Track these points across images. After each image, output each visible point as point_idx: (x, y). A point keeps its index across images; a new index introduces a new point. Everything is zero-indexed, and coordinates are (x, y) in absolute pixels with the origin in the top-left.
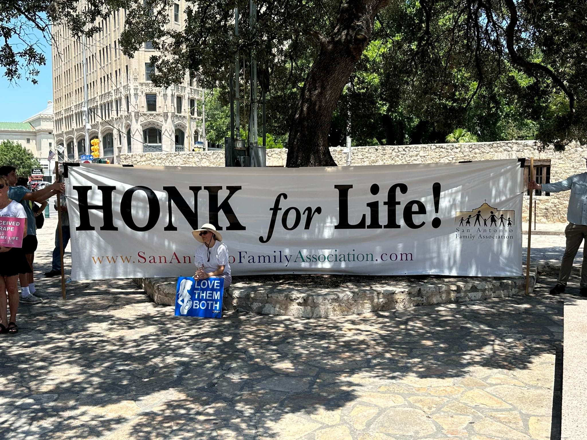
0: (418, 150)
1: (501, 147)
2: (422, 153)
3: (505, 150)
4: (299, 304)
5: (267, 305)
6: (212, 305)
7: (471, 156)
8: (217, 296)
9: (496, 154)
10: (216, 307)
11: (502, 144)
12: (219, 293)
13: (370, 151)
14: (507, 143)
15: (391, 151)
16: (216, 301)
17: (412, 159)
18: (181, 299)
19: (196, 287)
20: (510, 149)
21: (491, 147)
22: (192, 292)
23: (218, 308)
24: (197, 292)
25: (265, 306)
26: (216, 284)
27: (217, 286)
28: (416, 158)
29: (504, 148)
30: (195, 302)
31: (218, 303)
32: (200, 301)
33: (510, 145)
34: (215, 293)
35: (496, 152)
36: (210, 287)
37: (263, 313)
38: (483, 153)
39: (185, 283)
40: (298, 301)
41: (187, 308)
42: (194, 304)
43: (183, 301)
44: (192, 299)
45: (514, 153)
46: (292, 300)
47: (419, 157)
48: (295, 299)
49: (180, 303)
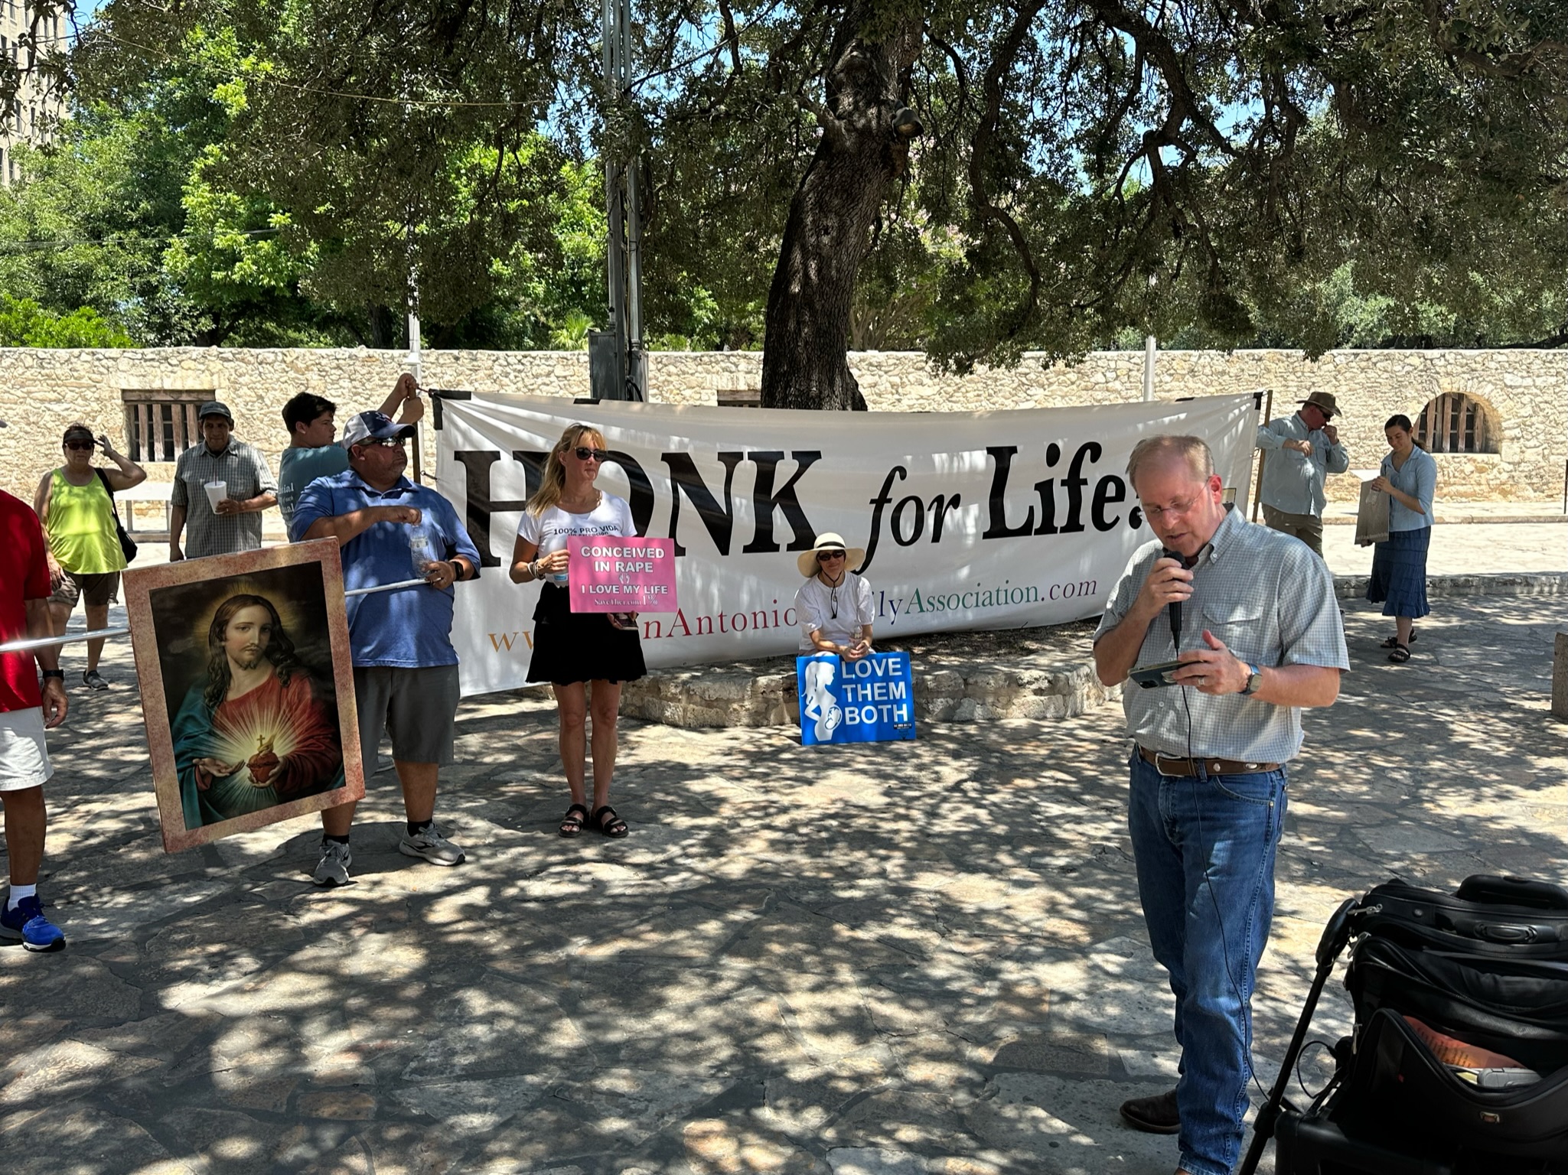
0: (550, 362)
1: (717, 362)
2: (559, 371)
3: (725, 370)
4: (1038, 692)
5: (966, 702)
6: (890, 712)
7: (661, 379)
8: (900, 690)
9: (709, 377)
10: (900, 717)
11: (719, 358)
12: (902, 684)
13: (441, 361)
14: (728, 357)
15: (490, 363)
16: (898, 702)
17: (539, 381)
18: (812, 706)
19: (845, 676)
20: (733, 368)
21: (698, 361)
22: (836, 688)
23: (906, 719)
24: (849, 687)
25: (960, 704)
26: (891, 666)
27: (895, 670)
28: (547, 380)
29: (723, 365)
30: (847, 710)
31: (905, 706)
32: (860, 706)
33: (732, 359)
34: (892, 685)
35: (708, 372)
36: (880, 673)
37: (956, 718)
38: (684, 373)
39: (817, 669)
40: (1034, 686)
41: (831, 725)
42: (848, 716)
43: (818, 711)
44: (841, 703)
45: (741, 375)
46: (1022, 686)
47: (553, 378)
48: (1029, 683)
49: (815, 717)
